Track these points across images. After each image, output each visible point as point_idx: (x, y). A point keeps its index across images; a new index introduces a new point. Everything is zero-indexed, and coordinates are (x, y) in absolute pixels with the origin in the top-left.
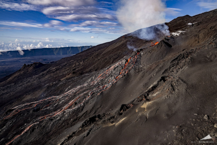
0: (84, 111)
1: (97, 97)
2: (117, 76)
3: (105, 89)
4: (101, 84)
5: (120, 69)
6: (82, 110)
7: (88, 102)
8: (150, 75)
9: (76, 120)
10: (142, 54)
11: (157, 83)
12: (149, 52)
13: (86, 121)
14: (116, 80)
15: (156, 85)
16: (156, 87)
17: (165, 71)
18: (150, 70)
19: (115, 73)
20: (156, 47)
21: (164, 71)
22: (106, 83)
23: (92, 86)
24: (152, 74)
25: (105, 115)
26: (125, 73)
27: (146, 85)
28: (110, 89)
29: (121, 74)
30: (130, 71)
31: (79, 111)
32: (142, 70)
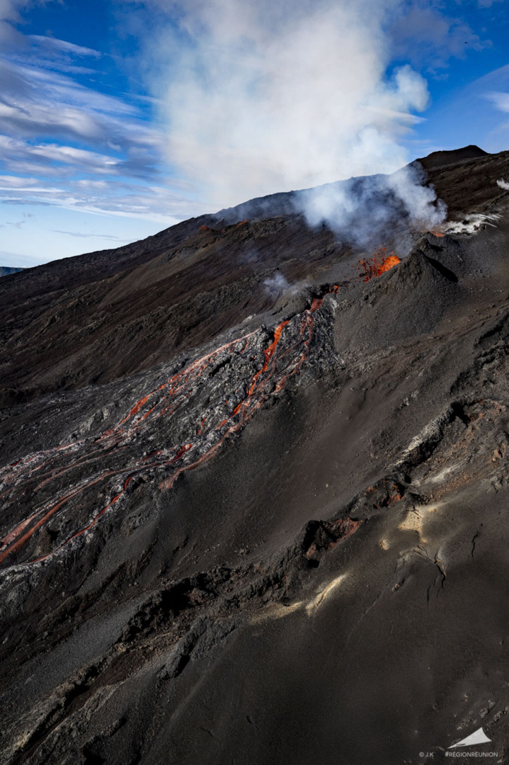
0: (106, 567)
1: (164, 499)
2: (236, 405)
3: (192, 461)
4: (161, 439)
5: (246, 372)
6: (94, 562)
7: (119, 525)
8: (393, 398)
9: (72, 612)
10: (335, 304)
11: (436, 428)
12: (367, 298)
13: (147, 610)
14: (236, 420)
15: (434, 437)
16: (436, 445)
17: (459, 379)
18: (387, 376)
19: (221, 390)
20: (395, 276)
21: (455, 379)
22: (184, 433)
23: (111, 449)
24: (400, 391)
25: (228, 577)
26: (274, 388)
27: (386, 439)
28: (216, 461)
29: (256, 395)
30: (294, 382)
31: (79, 570)
32: (350, 378)
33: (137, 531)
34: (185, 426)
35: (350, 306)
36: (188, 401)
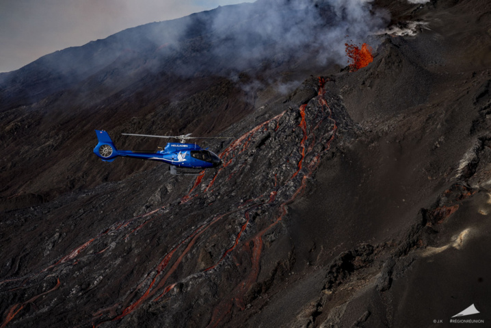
2: (298, 162)
3: (286, 199)
8: (425, 144)
11: (474, 154)
12: (364, 83)
14: (305, 171)
15: (474, 160)
16: (476, 165)
17: (473, 125)
18: (410, 132)
19: (277, 155)
24: (428, 139)
26: (324, 148)
32: (380, 137)
33: (274, 243)
34: (262, 181)
35: (351, 90)
36: (249, 166)
